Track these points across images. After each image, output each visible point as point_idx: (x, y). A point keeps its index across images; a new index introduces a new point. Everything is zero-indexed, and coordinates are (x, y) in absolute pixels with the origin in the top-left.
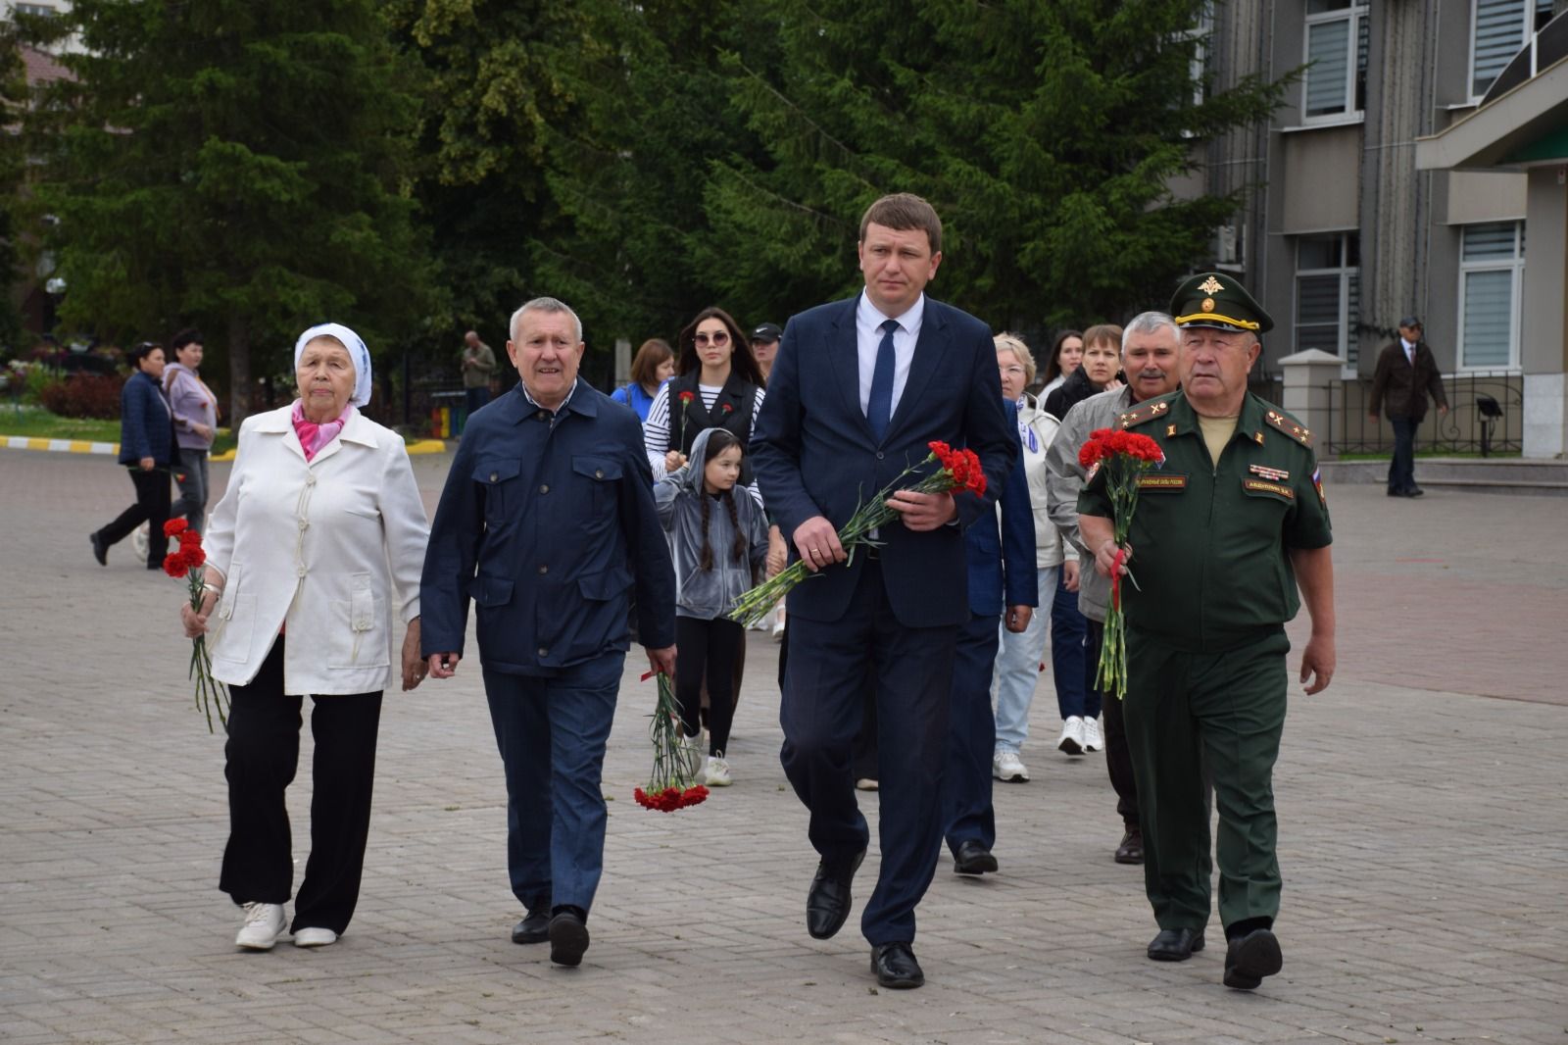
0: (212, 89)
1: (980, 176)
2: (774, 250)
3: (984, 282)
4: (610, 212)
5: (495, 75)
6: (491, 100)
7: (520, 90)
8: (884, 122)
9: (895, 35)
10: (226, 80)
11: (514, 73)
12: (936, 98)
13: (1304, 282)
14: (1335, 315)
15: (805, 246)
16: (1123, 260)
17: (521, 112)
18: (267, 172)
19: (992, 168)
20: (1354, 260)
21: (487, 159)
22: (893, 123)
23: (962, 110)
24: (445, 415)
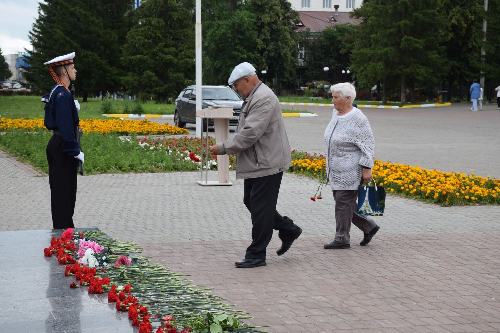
0: (405, 24)
4: (492, 47)
5: (454, 15)
6: (453, 21)
7: (460, 18)
11: (459, 14)
17: (461, 24)
18: (416, 42)
21: (451, 35)
24: (441, 97)
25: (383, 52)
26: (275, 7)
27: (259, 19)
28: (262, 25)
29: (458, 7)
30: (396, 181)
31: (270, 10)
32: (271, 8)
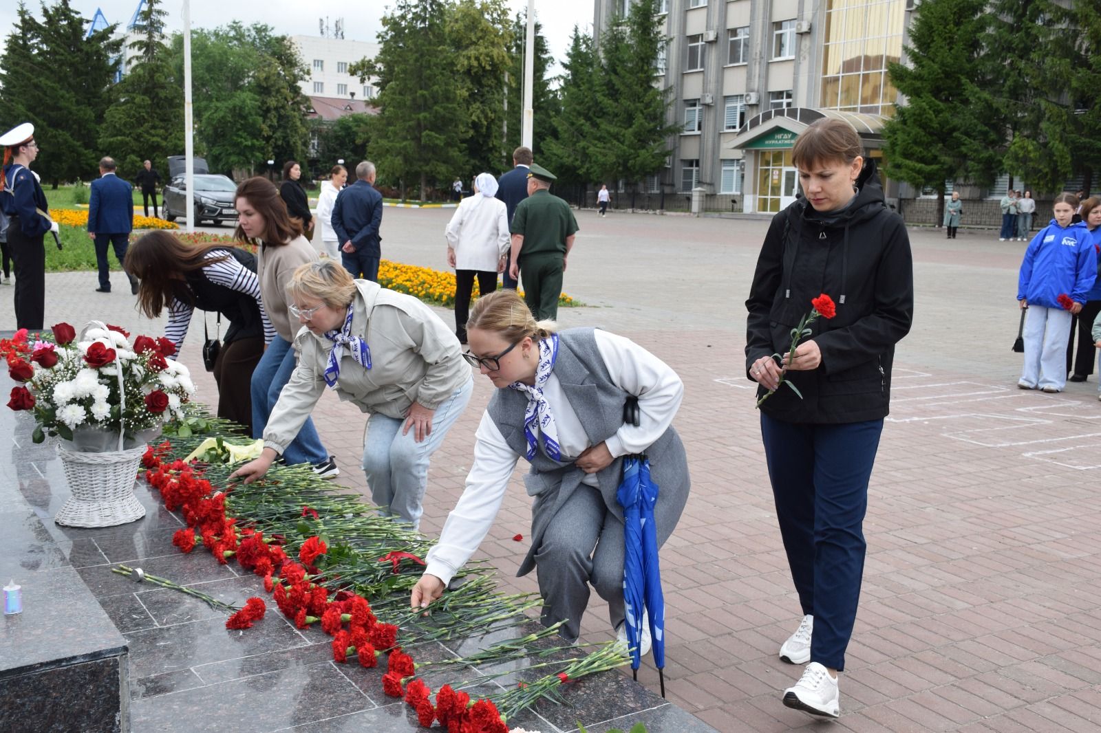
0: (425, 118)
1: (620, 145)
2: (565, 160)
3: (621, 169)
5: (474, 112)
6: (474, 118)
7: (481, 116)
8: (592, 130)
9: (593, 109)
10: (427, 115)
11: (479, 111)
12: (604, 125)
13: (685, 171)
14: (692, 178)
15: (571, 159)
16: (653, 165)
17: (481, 121)
18: (437, 138)
19: (622, 143)
20: (697, 165)
21: (471, 132)
22: (594, 130)
23: (613, 129)
25: (402, 145)
26: (282, 90)
27: (264, 103)
28: (268, 110)
29: (478, 104)
30: (405, 283)
31: (277, 93)
32: (278, 91)
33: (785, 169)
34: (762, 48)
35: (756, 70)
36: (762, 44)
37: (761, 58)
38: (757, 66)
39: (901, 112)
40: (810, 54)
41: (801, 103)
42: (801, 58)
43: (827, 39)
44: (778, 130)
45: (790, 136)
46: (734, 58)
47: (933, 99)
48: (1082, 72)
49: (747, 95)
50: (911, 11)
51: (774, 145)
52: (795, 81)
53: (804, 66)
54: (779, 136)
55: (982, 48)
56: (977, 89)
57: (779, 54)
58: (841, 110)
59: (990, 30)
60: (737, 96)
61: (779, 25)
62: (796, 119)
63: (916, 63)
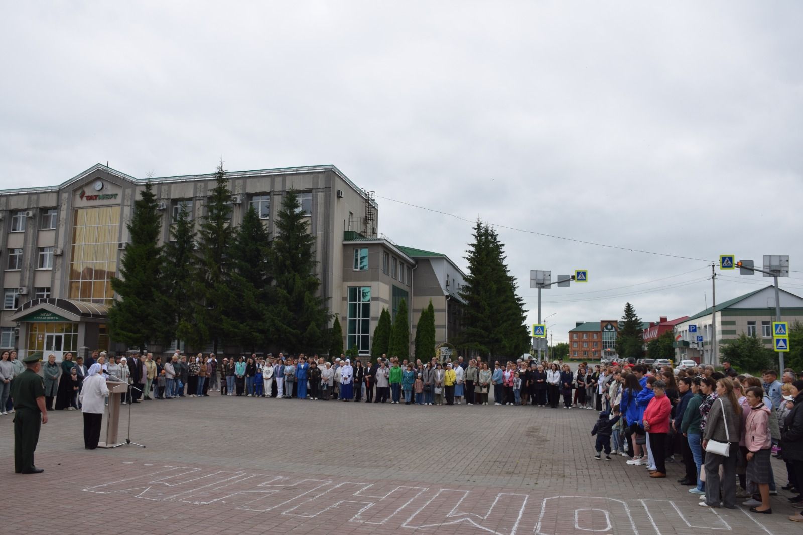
33: (46, 334)
34: (31, 261)
35: (27, 274)
36: (31, 259)
37: (30, 267)
38: (28, 272)
39: (119, 304)
40: (62, 267)
41: (56, 295)
42: (56, 269)
43: (72, 260)
44: (43, 311)
45: (50, 315)
46: (12, 266)
47: (136, 298)
48: (211, 290)
49: (21, 289)
50: (121, 250)
51: (39, 320)
52: (53, 282)
53: (58, 275)
54: (43, 315)
55: (160, 273)
56: (160, 295)
57: (42, 266)
58: (81, 300)
59: (164, 265)
60: (13, 289)
61: (42, 249)
62: (55, 305)
63: (126, 278)
